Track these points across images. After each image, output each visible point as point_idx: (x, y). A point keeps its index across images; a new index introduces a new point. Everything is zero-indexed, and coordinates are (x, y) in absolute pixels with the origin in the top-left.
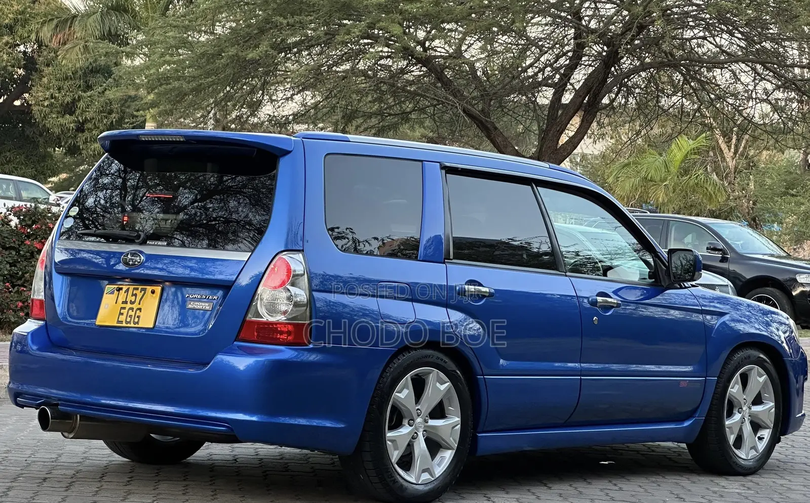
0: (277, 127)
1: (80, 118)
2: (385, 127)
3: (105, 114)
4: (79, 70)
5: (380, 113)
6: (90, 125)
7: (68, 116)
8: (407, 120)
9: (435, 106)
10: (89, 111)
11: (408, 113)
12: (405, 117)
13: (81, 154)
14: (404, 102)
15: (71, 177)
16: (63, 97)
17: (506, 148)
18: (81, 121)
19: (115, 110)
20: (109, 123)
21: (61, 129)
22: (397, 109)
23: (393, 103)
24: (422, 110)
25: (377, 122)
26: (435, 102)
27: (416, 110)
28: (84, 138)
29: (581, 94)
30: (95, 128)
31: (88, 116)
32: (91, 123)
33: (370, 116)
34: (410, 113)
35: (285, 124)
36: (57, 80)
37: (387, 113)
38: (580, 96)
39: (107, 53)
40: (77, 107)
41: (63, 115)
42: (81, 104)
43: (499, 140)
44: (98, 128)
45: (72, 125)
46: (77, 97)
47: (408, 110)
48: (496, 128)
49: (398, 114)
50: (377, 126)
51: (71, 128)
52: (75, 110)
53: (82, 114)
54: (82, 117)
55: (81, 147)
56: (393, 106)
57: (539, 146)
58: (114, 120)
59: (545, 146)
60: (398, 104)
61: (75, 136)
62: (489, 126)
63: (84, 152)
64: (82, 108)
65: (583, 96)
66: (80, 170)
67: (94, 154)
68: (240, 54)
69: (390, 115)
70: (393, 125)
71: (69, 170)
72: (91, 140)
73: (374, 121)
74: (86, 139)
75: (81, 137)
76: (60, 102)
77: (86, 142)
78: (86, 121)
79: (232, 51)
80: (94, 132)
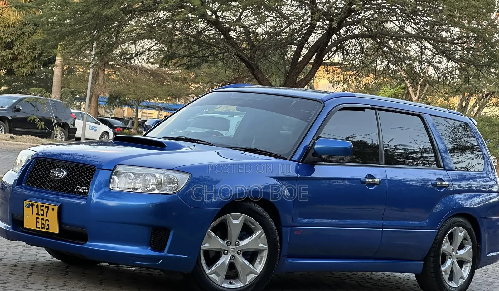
0: (125, 60)
1: (15, 52)
2: (192, 64)
3: (31, 51)
4: (17, 22)
5: (190, 56)
6: (22, 57)
7: (8, 50)
8: (207, 61)
9: (224, 53)
10: (21, 48)
11: (206, 56)
12: (204, 59)
13: (15, 74)
14: (205, 50)
15: (10, 89)
16: (6, 38)
17: (264, 81)
18: (16, 54)
19: (38, 48)
20: (33, 56)
21: (3, 58)
22: (200, 54)
23: (197, 50)
24: (216, 55)
25: (187, 61)
26: (224, 51)
27: (212, 55)
28: (17, 65)
29: (313, 50)
30: (24, 59)
31: (21, 50)
32: (23, 55)
33: (183, 57)
34: (208, 56)
35: (130, 59)
36: (3, 27)
37: (193, 56)
38: (312, 52)
39: (16, 6)
40: (14, 45)
41: (5, 50)
42: (17, 43)
43: (259, 76)
44: (27, 59)
45: (10, 56)
46: (14, 39)
47: (207, 54)
48: (258, 68)
49: (201, 57)
50: (187, 63)
51: (10, 58)
52: (12, 47)
53: (17, 49)
54: (17, 51)
55: (15, 70)
56: (198, 51)
57: (284, 81)
58: (37, 54)
59: (288, 81)
60: (201, 50)
61: (12, 63)
62: (254, 66)
63: (16, 73)
64: (18, 46)
65: (314, 51)
66: (15, 85)
67: (23, 75)
68: (99, 11)
69: (195, 57)
70: (197, 64)
71: (8, 85)
72: (22, 66)
73: (185, 60)
74: (18, 65)
75: (15, 64)
76: (4, 41)
77: (18, 67)
78: (19, 54)
79: (94, 10)
80: (24, 61)
